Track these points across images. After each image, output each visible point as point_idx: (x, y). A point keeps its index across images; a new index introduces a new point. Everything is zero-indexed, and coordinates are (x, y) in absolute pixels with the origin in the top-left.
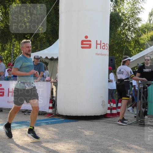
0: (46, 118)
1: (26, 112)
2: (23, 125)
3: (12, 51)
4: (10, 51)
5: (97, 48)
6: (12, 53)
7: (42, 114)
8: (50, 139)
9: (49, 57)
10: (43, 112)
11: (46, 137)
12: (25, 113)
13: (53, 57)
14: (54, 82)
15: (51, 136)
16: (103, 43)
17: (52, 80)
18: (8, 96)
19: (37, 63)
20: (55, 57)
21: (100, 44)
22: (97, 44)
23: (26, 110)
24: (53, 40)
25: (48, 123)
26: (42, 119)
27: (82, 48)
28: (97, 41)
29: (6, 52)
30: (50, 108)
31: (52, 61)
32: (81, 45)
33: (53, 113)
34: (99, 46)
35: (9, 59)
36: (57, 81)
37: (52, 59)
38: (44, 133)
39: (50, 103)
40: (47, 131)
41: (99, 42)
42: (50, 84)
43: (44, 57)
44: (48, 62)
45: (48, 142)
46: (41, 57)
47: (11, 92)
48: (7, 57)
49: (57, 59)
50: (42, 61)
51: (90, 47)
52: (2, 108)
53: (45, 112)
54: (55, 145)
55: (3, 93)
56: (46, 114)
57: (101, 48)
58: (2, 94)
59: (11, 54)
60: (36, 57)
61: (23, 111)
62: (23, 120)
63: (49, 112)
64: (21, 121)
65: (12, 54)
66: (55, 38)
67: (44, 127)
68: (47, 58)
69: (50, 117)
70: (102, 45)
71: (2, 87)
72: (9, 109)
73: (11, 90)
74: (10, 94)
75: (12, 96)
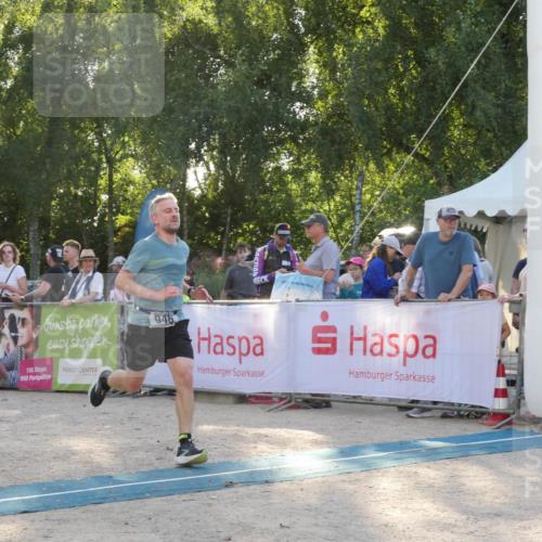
0: (485, 429)
1: (411, 408)
2: (404, 455)
3: (358, 197)
4: (351, 196)
6: (357, 201)
7: (468, 416)
8: (505, 504)
9: (491, 213)
10: (473, 406)
11: (488, 498)
12: (411, 413)
13: (503, 212)
14: (511, 302)
15: (506, 496)
20: (512, 212)
23: (413, 401)
24: (503, 149)
25: (492, 449)
26: (469, 433)
29: (338, 199)
30: (500, 393)
31: (501, 226)
33: (511, 411)
35: (347, 225)
36: (521, 295)
37: (500, 219)
38: (483, 483)
39: (498, 375)
40: (490, 474)
42: (499, 306)
43: (471, 212)
44: (484, 231)
45: (497, 515)
46: (461, 212)
47: (359, 339)
48: (342, 219)
49: (522, 218)
50: (462, 226)
52: (328, 396)
53: (481, 407)
54: (525, 528)
55: (334, 341)
56: (483, 414)
58: (329, 345)
59: (353, 207)
60: (444, 213)
62: (405, 438)
63: (497, 407)
64: (397, 440)
65: (358, 208)
66: (507, 142)
67: (480, 463)
68: (481, 214)
69: (498, 428)
71: (329, 323)
72: (354, 397)
73: (359, 333)
74: (358, 345)
75: (364, 351)
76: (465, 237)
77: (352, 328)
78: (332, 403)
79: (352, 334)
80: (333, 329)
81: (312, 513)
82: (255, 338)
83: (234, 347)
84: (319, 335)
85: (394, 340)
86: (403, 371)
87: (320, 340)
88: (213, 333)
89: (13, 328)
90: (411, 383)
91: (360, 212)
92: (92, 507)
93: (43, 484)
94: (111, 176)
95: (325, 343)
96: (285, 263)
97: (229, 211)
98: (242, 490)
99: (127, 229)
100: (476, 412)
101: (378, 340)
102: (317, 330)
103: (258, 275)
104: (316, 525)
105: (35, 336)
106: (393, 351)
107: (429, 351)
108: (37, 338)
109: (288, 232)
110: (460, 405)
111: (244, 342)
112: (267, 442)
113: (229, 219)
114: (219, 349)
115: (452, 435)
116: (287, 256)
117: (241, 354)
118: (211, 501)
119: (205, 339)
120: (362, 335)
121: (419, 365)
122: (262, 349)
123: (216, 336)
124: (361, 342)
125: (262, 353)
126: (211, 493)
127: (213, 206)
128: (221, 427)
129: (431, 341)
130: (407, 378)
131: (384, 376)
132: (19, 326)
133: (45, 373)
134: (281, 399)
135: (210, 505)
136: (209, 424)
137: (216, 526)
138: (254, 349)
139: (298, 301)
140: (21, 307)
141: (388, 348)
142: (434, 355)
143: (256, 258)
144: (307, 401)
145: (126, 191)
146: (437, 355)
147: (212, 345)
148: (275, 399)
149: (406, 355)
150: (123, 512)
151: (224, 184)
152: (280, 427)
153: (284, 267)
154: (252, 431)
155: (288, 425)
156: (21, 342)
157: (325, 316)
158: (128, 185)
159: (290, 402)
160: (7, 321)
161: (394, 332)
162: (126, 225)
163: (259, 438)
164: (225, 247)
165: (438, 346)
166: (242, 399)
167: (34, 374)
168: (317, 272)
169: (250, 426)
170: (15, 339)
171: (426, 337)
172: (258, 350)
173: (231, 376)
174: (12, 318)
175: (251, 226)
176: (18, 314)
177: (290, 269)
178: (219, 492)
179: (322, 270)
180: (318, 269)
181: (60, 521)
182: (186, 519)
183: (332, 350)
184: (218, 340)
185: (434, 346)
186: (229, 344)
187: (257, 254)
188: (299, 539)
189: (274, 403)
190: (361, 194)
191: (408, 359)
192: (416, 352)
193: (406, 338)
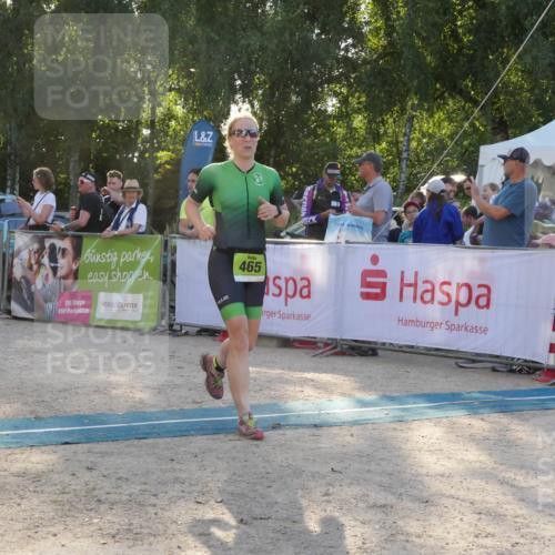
0: (539, 385)
3: (405, 143)
6: (404, 148)
7: (520, 371)
9: (547, 162)
10: (525, 361)
29: (384, 145)
39: (554, 329)
44: (540, 181)
47: (410, 285)
52: (375, 343)
53: (533, 362)
55: (384, 286)
56: (536, 369)
58: (378, 290)
59: (399, 153)
62: (456, 389)
63: (551, 363)
64: (448, 392)
65: (405, 155)
69: (552, 385)
71: (379, 267)
73: (409, 279)
74: (408, 292)
75: (415, 298)
77: (403, 273)
78: (379, 351)
79: (402, 280)
80: (382, 274)
81: (365, 459)
82: (302, 279)
83: (280, 288)
84: (369, 279)
85: (446, 288)
86: (454, 320)
87: (369, 285)
89: (53, 259)
90: (463, 333)
91: (407, 160)
92: (136, 442)
93: (86, 417)
94: (153, 109)
95: (374, 287)
96: (334, 204)
97: (272, 153)
98: (290, 433)
99: (168, 167)
100: (529, 368)
101: (429, 287)
102: (366, 274)
103: (306, 216)
104: (369, 471)
105: (74, 267)
106: (445, 299)
107: (483, 301)
108: (77, 270)
109: (337, 172)
110: (512, 359)
111: (291, 283)
112: (314, 386)
113: (272, 161)
115: (504, 388)
116: (336, 196)
117: (287, 295)
120: (412, 281)
121: (471, 314)
124: (412, 289)
125: (308, 296)
128: (265, 370)
129: (484, 291)
130: (459, 328)
131: (433, 325)
132: (59, 256)
133: (83, 306)
134: (326, 345)
136: (253, 366)
137: (264, 467)
139: (347, 242)
140: (62, 236)
141: (439, 296)
142: (487, 306)
143: (305, 198)
144: (353, 348)
145: (168, 126)
148: (319, 345)
149: (458, 304)
150: (168, 449)
151: (269, 124)
153: (333, 208)
154: (297, 375)
155: (333, 371)
156: (61, 272)
157: (375, 259)
158: (170, 120)
159: (335, 347)
160: (47, 250)
161: (447, 280)
162: (167, 162)
163: (305, 382)
165: (493, 296)
166: (286, 343)
167: (72, 307)
168: (368, 213)
169: (295, 370)
170: (55, 270)
171: (480, 286)
172: (305, 292)
173: (276, 319)
174: (53, 247)
175: (294, 169)
176: (60, 244)
177: (340, 210)
179: (373, 211)
180: (369, 209)
181: (103, 454)
182: (234, 459)
183: (381, 296)
185: (488, 296)
186: (275, 284)
187: (306, 193)
188: (351, 483)
189: (319, 348)
190: (409, 141)
191: (460, 309)
192: (469, 302)
193: (459, 287)
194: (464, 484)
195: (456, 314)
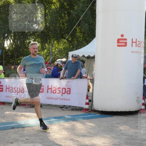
0: (83, 113)
1: (63, 107)
2: (61, 120)
4: (49, 50)
5: (132, 46)
6: (51, 52)
7: (78, 110)
8: (87, 133)
9: (86, 56)
10: (80, 107)
11: (82, 132)
12: (63, 109)
13: (89, 55)
14: (90, 79)
15: (87, 131)
16: (138, 41)
17: (89, 77)
18: (48, 93)
19: (75, 61)
20: (92, 56)
21: (136, 42)
22: (132, 42)
23: (64, 106)
24: (90, 39)
25: (84, 118)
26: (79, 114)
27: (118, 46)
28: (132, 39)
29: (46, 51)
30: (87, 104)
31: (89, 59)
32: (118, 43)
33: (90, 108)
34: (134, 44)
35: (48, 58)
36: (93, 78)
37: (89, 57)
38: (81, 128)
39: (87, 99)
40: (83, 125)
41: (134, 41)
42: (87, 81)
43: (81, 55)
44: (84, 60)
45: (85, 136)
46: (78, 55)
47: (50, 89)
48: (47, 56)
49: (94, 57)
50: (79, 59)
51: (126, 45)
52: (41, 104)
53: (82, 107)
54: (91, 139)
56: (83, 109)
57: (136, 46)
60: (74, 56)
61: (61, 106)
62: (61, 115)
63: (86, 107)
64: (59, 116)
65: (51, 53)
66: (91, 37)
67: (81, 122)
68: (83, 56)
70: (138, 43)
72: (48, 104)
73: (50, 87)
75: (51, 92)
76: (79, 62)
77: (48, 86)
78: (42, 106)
79: (48, 87)
81: (35, 136)
85: (59, 89)
86: (62, 97)
88: (10, 86)
90: (64, 101)
91: (52, 54)
97: (16, 53)
98: (16, 130)
100: (81, 109)
101: (55, 89)
103: (23, 71)
104: (36, 139)
106: (59, 92)
107: (69, 92)
110: (76, 107)
112: (24, 116)
113: (16, 55)
114: (12, 91)
115: (74, 115)
118: (8, 133)
119: (8, 88)
120: (51, 88)
121: (66, 96)
122: (24, 91)
123: (11, 87)
126: (8, 130)
127: (12, 52)
129: (69, 90)
130: (63, 99)
131: (57, 99)
135: (7, 134)
136: (8, 112)
137: (8, 139)
138: (21, 91)
142: (70, 93)
146: (71, 93)
147: (10, 90)
151: (15, 46)
152: (28, 112)
154: (20, 113)
155: (30, 112)
159: (31, 106)
161: (59, 87)
163: (22, 115)
164: (15, 63)
165: (71, 91)
169: (19, 112)
171: (68, 88)
172: (22, 91)
178: (10, 130)
182: (1, 137)
184: (12, 89)
185: (70, 91)
188: (31, 143)
189: (27, 106)
190: (52, 50)
191: (63, 94)
192: (65, 93)
193: (63, 89)
194: (60, 141)
195: (62, 96)
